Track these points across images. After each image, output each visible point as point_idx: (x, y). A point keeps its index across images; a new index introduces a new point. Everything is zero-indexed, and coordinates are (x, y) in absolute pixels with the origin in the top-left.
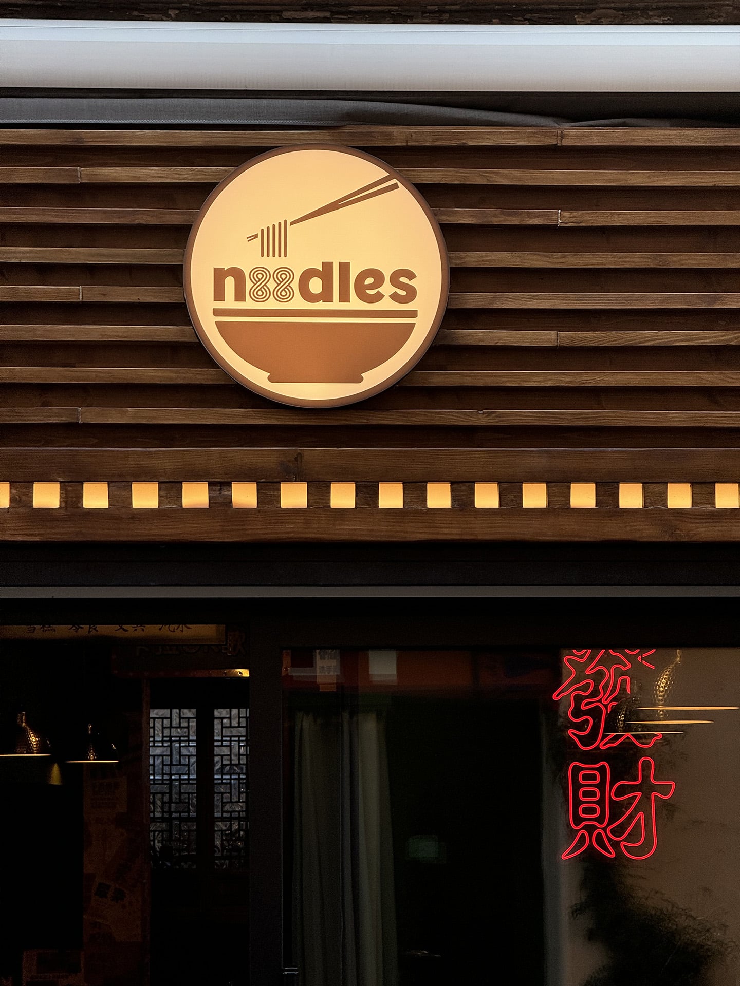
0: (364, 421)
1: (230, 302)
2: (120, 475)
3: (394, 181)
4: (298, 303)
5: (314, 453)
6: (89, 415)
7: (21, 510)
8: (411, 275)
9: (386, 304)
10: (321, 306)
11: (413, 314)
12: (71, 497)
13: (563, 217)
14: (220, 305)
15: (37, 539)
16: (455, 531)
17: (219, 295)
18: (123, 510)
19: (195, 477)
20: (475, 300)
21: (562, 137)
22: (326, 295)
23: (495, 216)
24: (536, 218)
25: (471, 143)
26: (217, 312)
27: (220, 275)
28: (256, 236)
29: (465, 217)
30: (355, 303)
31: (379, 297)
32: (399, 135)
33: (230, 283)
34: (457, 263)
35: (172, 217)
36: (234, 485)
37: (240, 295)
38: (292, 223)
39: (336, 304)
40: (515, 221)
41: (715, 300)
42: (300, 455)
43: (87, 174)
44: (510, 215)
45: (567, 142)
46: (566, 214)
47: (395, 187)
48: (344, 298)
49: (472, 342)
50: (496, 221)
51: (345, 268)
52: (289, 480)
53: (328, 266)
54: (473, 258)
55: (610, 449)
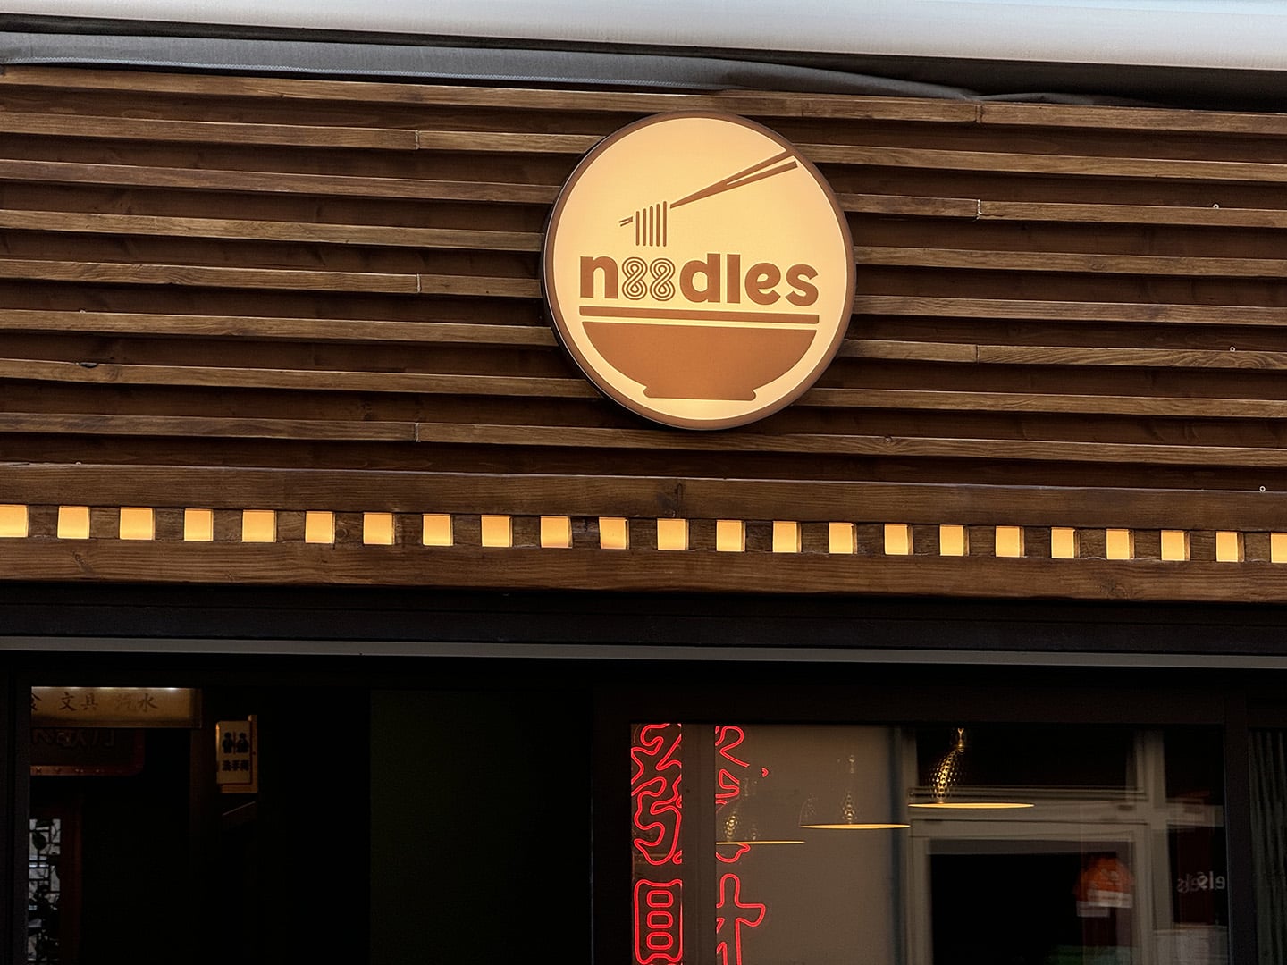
0: (753, 447)
1: (599, 299)
2: (468, 506)
3: (792, 159)
4: (680, 302)
5: (697, 484)
6: (429, 431)
7: (349, 547)
8: (811, 273)
9: (783, 307)
10: (706, 306)
11: (814, 319)
12: (409, 531)
13: (984, 209)
14: (587, 302)
15: (368, 582)
16: (861, 582)
17: (587, 290)
18: (472, 549)
19: (555, 511)
20: (883, 304)
21: (983, 112)
22: (713, 295)
23: (905, 204)
24: (951, 208)
25: (877, 116)
26: (585, 311)
27: (588, 266)
28: (630, 220)
29: (871, 204)
30: (747, 304)
31: (774, 298)
32: (794, 104)
33: (599, 276)
34: (862, 259)
35: (529, 193)
36: (601, 521)
37: (611, 291)
38: (672, 206)
39: (723, 306)
40: (928, 211)
41: (1157, 312)
42: (680, 487)
43: (427, 138)
44: (922, 203)
45: (987, 119)
46: (987, 204)
47: (794, 165)
48: (734, 297)
49: (880, 355)
50: (906, 210)
51: (734, 261)
52: (669, 517)
53: (714, 259)
54: (881, 254)
55: (1041, 487)
